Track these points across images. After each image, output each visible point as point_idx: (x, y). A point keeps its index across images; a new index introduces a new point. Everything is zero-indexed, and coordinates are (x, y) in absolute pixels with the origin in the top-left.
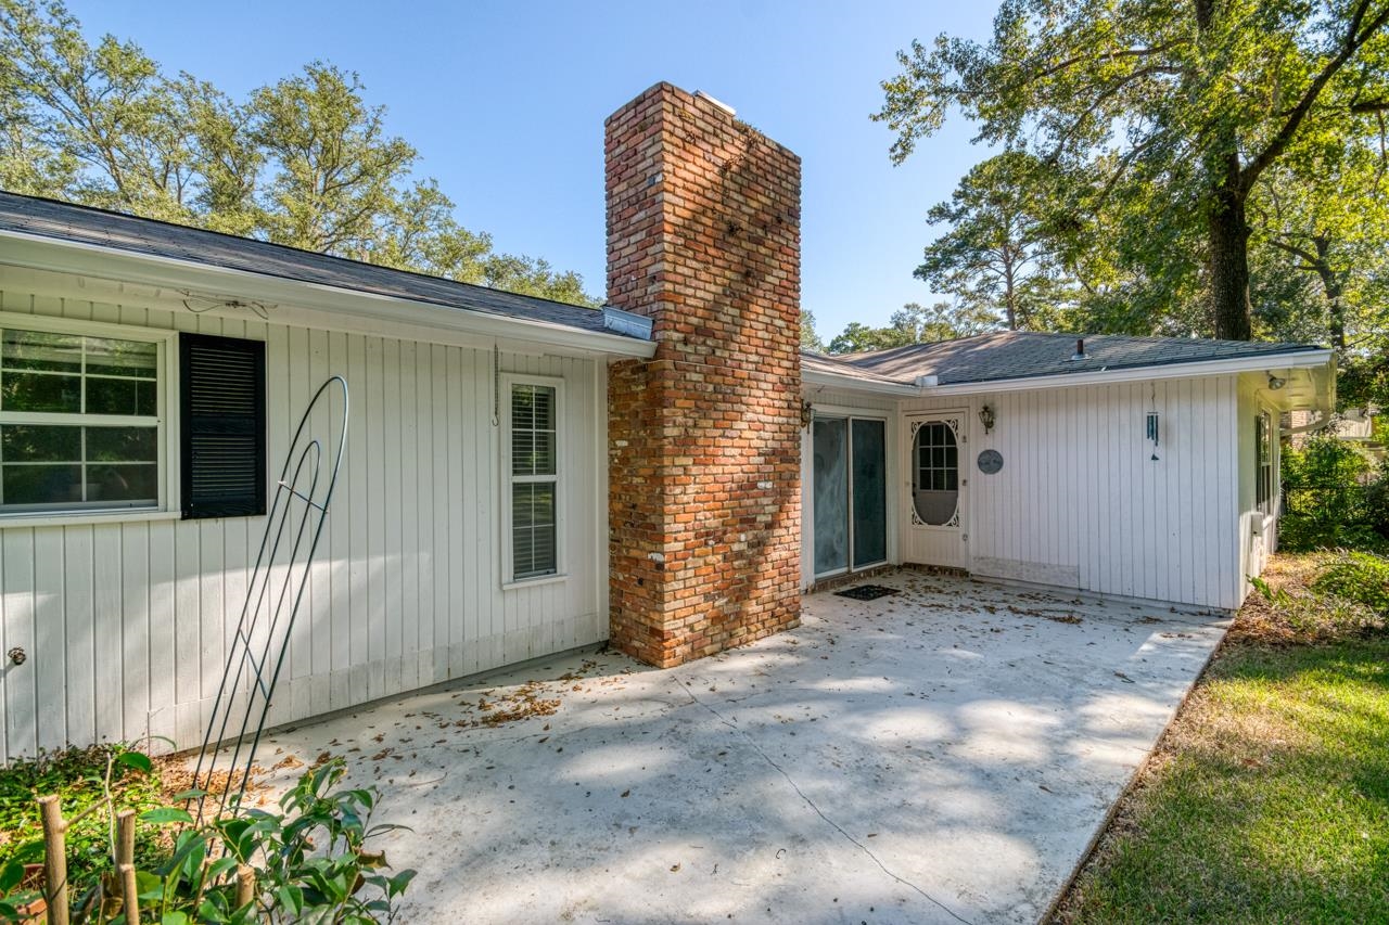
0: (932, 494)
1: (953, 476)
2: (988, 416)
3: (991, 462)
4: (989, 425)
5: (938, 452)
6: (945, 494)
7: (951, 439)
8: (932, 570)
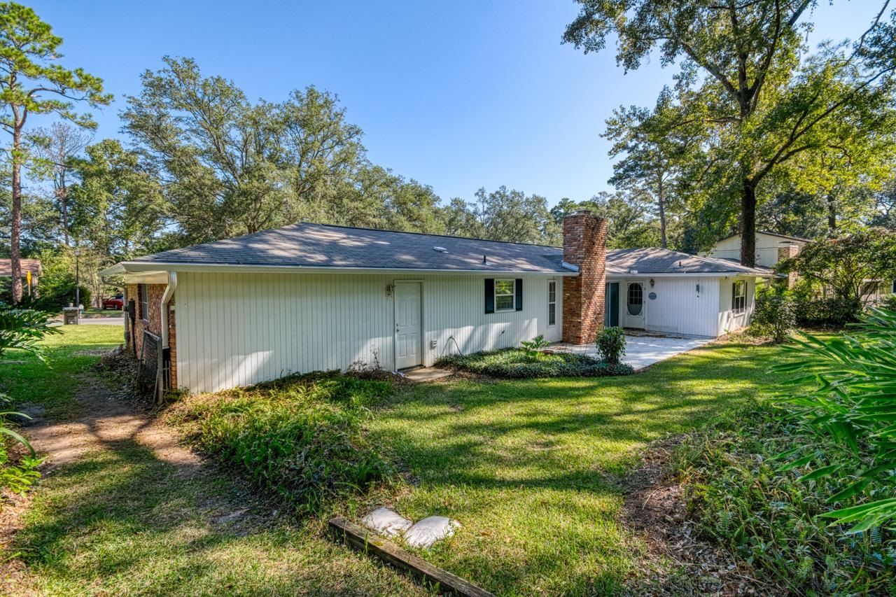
0: (633, 306)
1: (641, 300)
2: (652, 282)
3: (653, 296)
4: (652, 285)
5: (636, 293)
6: (638, 305)
7: (640, 289)
8: (633, 329)
